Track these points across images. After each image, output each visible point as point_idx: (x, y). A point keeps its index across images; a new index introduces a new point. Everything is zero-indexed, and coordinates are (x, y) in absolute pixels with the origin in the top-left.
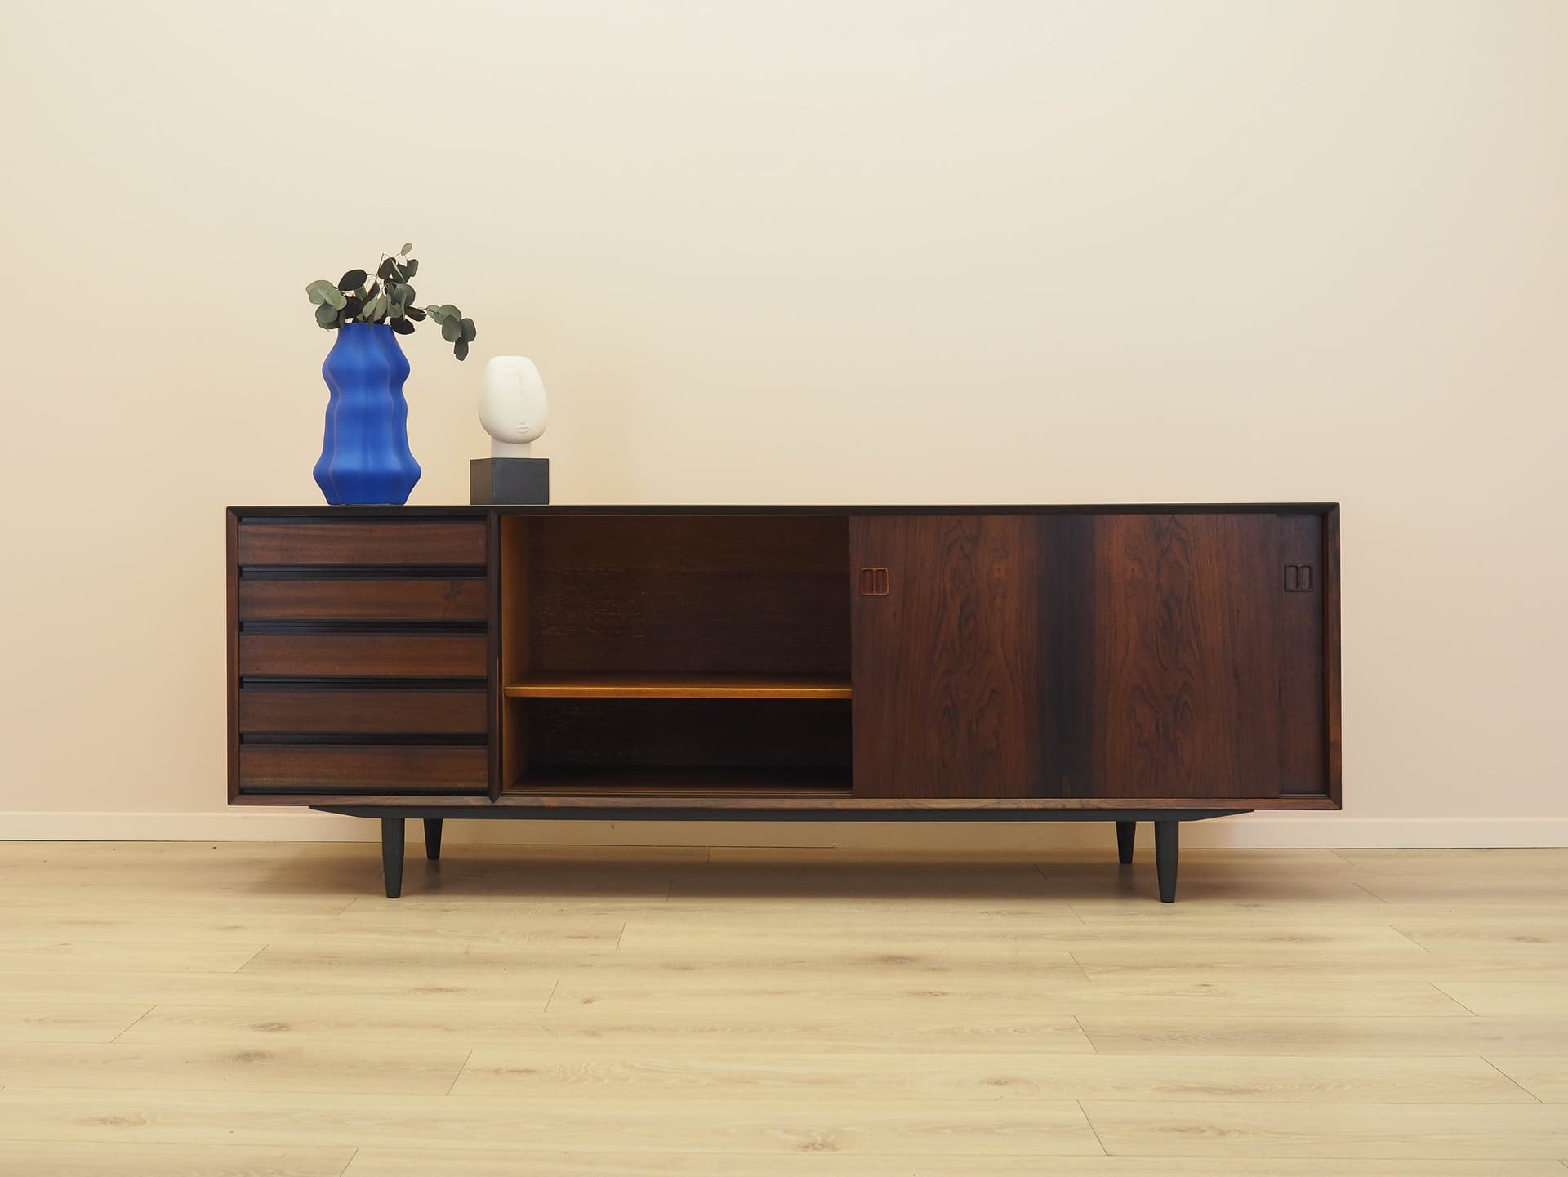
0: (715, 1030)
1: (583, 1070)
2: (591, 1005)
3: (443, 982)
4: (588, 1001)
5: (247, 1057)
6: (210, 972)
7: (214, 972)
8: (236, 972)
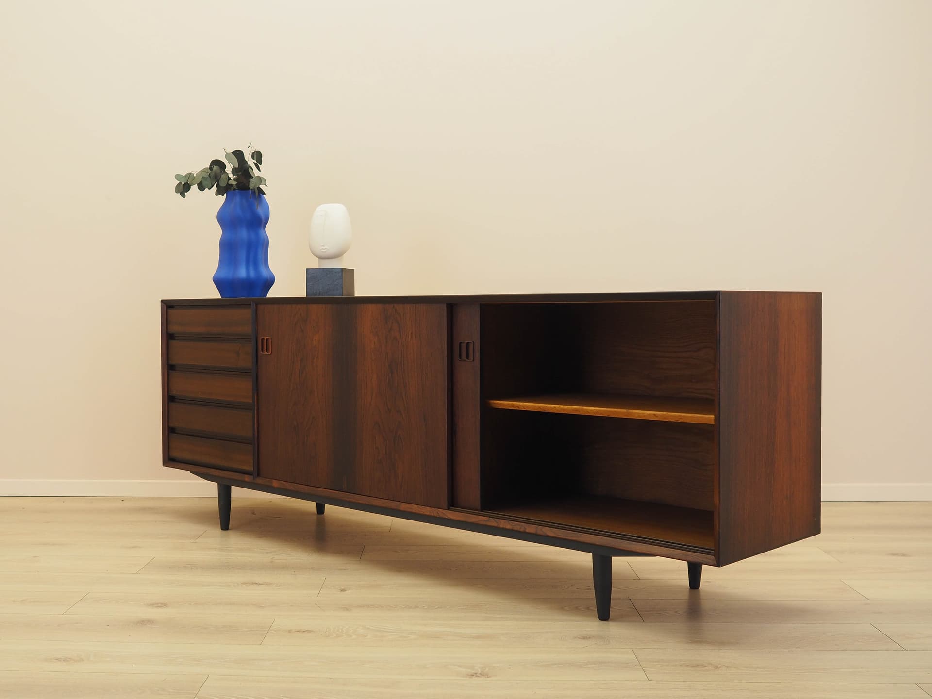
0: (418, 607)
1: (340, 630)
2: (345, 592)
3: (258, 579)
4: (343, 590)
5: (143, 623)
6: (121, 573)
7: (124, 573)
8: (137, 573)
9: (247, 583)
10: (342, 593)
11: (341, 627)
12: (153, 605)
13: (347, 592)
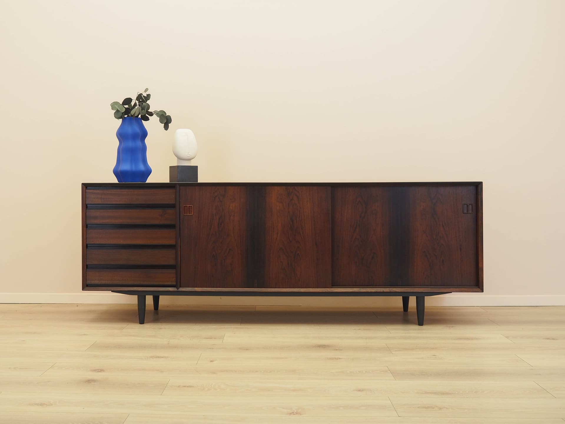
1: (210, 386)
3: (160, 354)
4: (212, 361)
5: (89, 381)
6: (76, 351)
7: (77, 351)
8: (85, 351)
9: (153, 357)
10: (211, 363)
11: (210, 384)
12: (95, 370)
13: (214, 362)
